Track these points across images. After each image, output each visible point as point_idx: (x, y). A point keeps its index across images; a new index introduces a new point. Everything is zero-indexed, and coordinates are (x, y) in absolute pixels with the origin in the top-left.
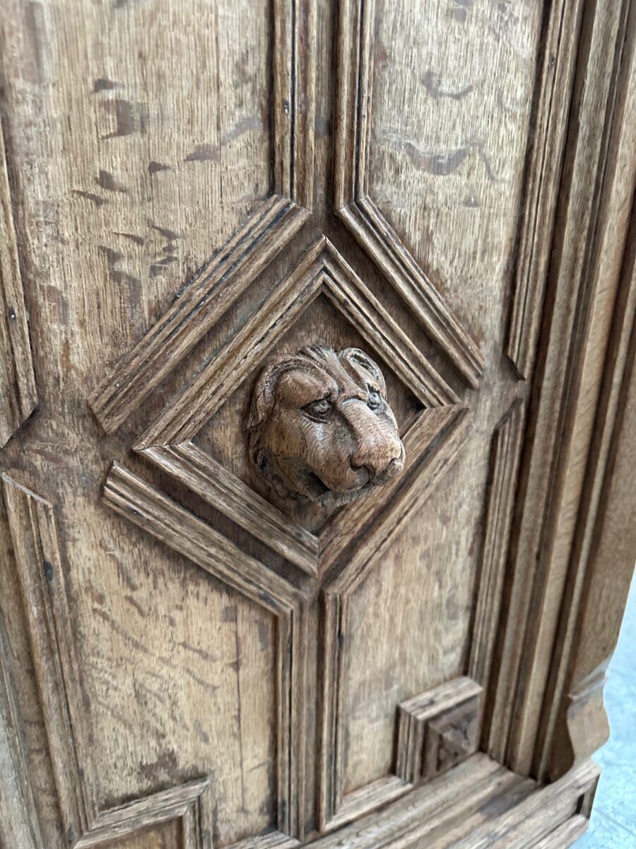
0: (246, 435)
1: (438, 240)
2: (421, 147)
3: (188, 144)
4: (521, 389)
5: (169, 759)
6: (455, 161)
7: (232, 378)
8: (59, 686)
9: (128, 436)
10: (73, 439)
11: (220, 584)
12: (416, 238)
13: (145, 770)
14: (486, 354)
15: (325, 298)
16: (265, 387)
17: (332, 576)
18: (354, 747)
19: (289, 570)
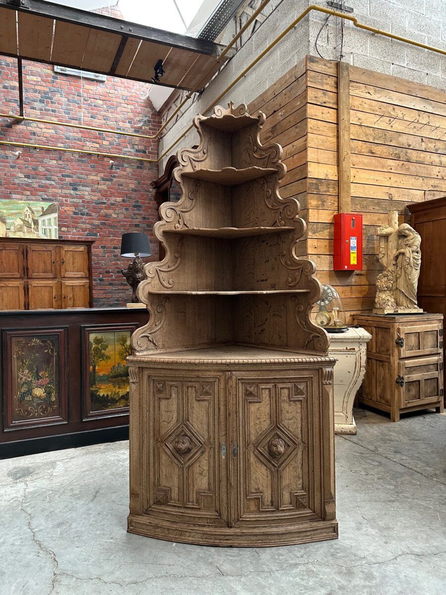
0: (268, 448)
1: (290, 427)
2: (287, 418)
3: (263, 420)
4: (306, 445)
5: (259, 488)
6: (291, 419)
7: (267, 442)
8: (248, 474)
9: (257, 447)
10: (252, 447)
11: (265, 465)
12: (287, 427)
13: (256, 489)
14: (299, 440)
15: (277, 433)
16: (270, 443)
17: (279, 467)
18: (284, 496)
19: (273, 465)
